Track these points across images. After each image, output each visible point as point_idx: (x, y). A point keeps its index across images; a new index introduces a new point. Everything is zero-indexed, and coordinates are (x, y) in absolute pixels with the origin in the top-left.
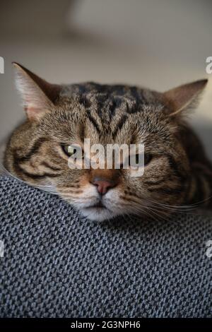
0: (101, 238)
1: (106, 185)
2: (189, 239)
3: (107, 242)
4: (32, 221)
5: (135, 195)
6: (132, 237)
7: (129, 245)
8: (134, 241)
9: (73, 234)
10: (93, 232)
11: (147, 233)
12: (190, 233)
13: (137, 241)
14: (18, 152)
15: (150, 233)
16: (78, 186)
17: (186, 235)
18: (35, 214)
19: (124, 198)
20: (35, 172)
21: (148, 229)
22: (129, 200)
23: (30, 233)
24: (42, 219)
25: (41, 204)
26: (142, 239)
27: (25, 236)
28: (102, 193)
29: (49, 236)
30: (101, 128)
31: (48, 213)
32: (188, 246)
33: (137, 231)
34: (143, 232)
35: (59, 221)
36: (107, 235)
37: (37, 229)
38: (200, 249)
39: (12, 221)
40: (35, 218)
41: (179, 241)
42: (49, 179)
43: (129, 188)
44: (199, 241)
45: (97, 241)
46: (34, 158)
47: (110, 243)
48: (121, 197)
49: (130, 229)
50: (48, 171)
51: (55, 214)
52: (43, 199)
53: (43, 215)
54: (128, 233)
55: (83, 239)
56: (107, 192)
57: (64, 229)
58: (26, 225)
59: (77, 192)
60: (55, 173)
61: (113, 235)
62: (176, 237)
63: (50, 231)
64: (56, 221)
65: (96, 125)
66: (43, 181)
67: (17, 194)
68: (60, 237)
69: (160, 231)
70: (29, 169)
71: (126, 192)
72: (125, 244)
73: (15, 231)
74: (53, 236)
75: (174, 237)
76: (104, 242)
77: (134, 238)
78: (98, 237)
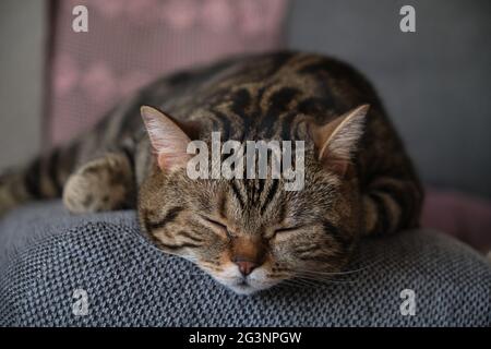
0: (252, 312)
1: (250, 265)
2: (359, 303)
3: (259, 317)
4: (171, 299)
5: (286, 270)
6: (288, 309)
7: (285, 318)
8: (291, 313)
9: (219, 310)
10: (242, 306)
11: (308, 300)
12: (361, 294)
13: (295, 312)
14: (150, 217)
15: (312, 300)
16: (218, 264)
17: (356, 298)
18: (175, 290)
19: (272, 276)
20: (172, 243)
21: (309, 295)
22: (279, 276)
23: (168, 315)
24: (183, 296)
25: (181, 277)
26: (300, 309)
27: (163, 318)
28: (245, 274)
29: (191, 316)
30: (245, 200)
31: (189, 287)
32: (357, 313)
33: (295, 299)
34: (303, 300)
35: (202, 297)
36: (259, 308)
37: (176, 309)
38: (372, 314)
39: (147, 302)
40: (173, 296)
41: (347, 306)
42: (188, 249)
43: (277, 265)
44: (372, 304)
45: (246, 316)
46: (169, 226)
47: (262, 318)
48: (268, 276)
49: (287, 299)
50: (188, 240)
51: (198, 287)
52: (184, 268)
53: (183, 290)
54: (284, 303)
55: (230, 316)
56: (251, 272)
57: (208, 305)
58: (164, 305)
59: (218, 270)
60: (196, 243)
61: (266, 307)
62: (344, 302)
63: (192, 310)
64: (199, 297)
65: (239, 197)
66: (181, 251)
67: (153, 265)
68: (203, 316)
69: (324, 296)
70: (165, 240)
71: (274, 270)
72: (281, 317)
73: (151, 313)
74: (195, 316)
75: (341, 302)
76: (255, 317)
77: (292, 309)
78: (248, 312)
